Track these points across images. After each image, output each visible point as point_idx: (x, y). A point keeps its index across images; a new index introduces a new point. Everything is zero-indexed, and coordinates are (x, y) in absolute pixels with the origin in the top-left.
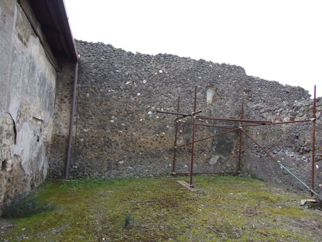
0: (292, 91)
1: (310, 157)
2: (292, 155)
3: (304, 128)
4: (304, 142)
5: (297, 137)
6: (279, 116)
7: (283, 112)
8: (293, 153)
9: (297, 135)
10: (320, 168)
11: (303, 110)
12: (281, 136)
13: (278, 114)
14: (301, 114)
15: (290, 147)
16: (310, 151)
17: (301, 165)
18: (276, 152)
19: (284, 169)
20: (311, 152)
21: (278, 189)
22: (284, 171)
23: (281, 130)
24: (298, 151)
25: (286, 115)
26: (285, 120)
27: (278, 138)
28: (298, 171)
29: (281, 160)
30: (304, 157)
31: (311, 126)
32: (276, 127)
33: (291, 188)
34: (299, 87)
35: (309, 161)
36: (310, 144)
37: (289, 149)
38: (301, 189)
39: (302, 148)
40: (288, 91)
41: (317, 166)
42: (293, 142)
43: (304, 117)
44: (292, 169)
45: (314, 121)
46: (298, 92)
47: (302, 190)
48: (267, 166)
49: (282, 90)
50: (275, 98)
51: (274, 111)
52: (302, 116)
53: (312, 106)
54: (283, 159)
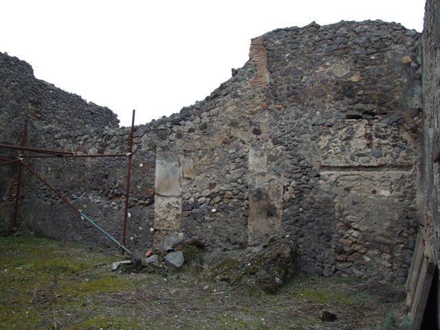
0: (97, 112)
1: (121, 203)
2: (99, 201)
3: (115, 165)
4: (115, 183)
5: (106, 177)
6: (83, 145)
7: (88, 140)
8: (99, 197)
9: (107, 173)
10: (132, 217)
11: (116, 140)
12: (84, 174)
13: (81, 143)
14: (113, 145)
15: (95, 190)
16: (121, 194)
17: (109, 214)
18: (76, 196)
19: (86, 220)
20: (123, 196)
21: (79, 251)
22: (87, 223)
23: (84, 165)
24: (106, 196)
25: (93, 145)
26: (92, 151)
27: (79, 177)
28: (105, 221)
29: (83, 208)
30: (113, 203)
31: (124, 162)
32: (78, 161)
33: (94, 245)
34: (106, 108)
35: (119, 208)
36: (123, 186)
37: (93, 192)
38: (107, 246)
39: (112, 191)
40: (93, 111)
41: (129, 215)
42: (100, 183)
43: (117, 150)
44: (97, 220)
45: (130, 156)
46: (105, 115)
47: (109, 247)
48: (61, 218)
49: (86, 109)
50: (75, 119)
51: (76, 137)
52: (114, 148)
53: (127, 136)
54: (85, 206)
